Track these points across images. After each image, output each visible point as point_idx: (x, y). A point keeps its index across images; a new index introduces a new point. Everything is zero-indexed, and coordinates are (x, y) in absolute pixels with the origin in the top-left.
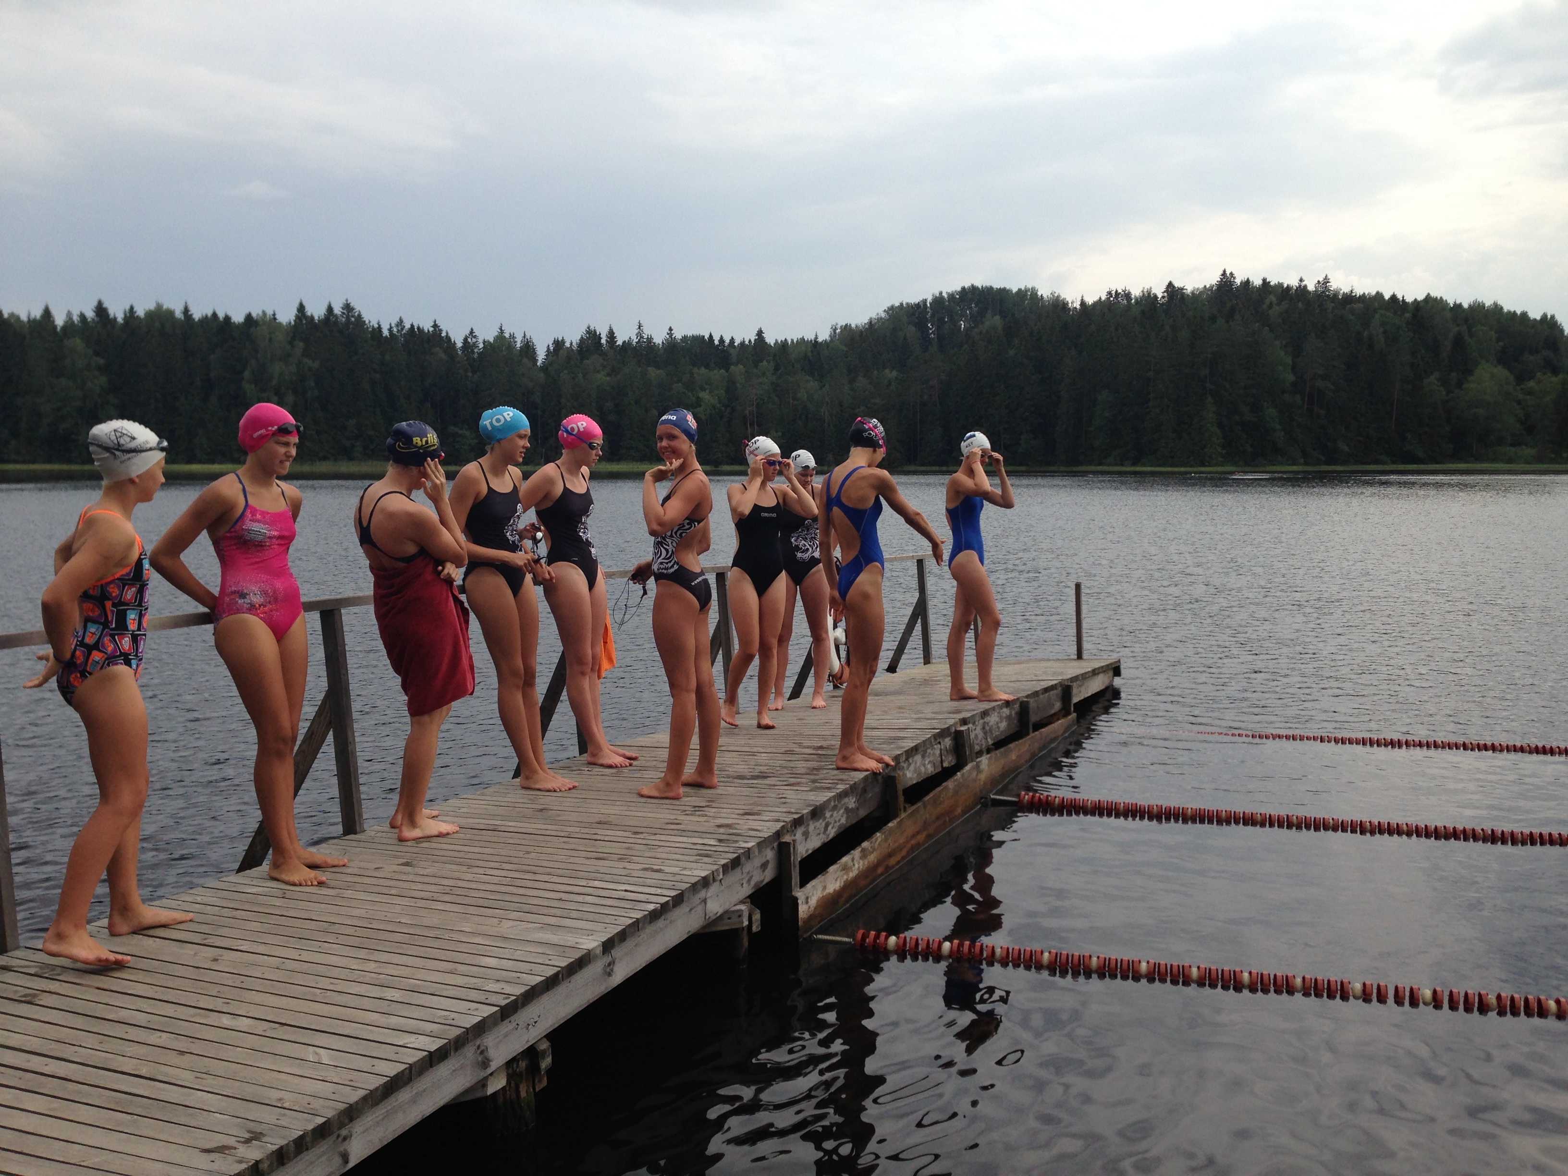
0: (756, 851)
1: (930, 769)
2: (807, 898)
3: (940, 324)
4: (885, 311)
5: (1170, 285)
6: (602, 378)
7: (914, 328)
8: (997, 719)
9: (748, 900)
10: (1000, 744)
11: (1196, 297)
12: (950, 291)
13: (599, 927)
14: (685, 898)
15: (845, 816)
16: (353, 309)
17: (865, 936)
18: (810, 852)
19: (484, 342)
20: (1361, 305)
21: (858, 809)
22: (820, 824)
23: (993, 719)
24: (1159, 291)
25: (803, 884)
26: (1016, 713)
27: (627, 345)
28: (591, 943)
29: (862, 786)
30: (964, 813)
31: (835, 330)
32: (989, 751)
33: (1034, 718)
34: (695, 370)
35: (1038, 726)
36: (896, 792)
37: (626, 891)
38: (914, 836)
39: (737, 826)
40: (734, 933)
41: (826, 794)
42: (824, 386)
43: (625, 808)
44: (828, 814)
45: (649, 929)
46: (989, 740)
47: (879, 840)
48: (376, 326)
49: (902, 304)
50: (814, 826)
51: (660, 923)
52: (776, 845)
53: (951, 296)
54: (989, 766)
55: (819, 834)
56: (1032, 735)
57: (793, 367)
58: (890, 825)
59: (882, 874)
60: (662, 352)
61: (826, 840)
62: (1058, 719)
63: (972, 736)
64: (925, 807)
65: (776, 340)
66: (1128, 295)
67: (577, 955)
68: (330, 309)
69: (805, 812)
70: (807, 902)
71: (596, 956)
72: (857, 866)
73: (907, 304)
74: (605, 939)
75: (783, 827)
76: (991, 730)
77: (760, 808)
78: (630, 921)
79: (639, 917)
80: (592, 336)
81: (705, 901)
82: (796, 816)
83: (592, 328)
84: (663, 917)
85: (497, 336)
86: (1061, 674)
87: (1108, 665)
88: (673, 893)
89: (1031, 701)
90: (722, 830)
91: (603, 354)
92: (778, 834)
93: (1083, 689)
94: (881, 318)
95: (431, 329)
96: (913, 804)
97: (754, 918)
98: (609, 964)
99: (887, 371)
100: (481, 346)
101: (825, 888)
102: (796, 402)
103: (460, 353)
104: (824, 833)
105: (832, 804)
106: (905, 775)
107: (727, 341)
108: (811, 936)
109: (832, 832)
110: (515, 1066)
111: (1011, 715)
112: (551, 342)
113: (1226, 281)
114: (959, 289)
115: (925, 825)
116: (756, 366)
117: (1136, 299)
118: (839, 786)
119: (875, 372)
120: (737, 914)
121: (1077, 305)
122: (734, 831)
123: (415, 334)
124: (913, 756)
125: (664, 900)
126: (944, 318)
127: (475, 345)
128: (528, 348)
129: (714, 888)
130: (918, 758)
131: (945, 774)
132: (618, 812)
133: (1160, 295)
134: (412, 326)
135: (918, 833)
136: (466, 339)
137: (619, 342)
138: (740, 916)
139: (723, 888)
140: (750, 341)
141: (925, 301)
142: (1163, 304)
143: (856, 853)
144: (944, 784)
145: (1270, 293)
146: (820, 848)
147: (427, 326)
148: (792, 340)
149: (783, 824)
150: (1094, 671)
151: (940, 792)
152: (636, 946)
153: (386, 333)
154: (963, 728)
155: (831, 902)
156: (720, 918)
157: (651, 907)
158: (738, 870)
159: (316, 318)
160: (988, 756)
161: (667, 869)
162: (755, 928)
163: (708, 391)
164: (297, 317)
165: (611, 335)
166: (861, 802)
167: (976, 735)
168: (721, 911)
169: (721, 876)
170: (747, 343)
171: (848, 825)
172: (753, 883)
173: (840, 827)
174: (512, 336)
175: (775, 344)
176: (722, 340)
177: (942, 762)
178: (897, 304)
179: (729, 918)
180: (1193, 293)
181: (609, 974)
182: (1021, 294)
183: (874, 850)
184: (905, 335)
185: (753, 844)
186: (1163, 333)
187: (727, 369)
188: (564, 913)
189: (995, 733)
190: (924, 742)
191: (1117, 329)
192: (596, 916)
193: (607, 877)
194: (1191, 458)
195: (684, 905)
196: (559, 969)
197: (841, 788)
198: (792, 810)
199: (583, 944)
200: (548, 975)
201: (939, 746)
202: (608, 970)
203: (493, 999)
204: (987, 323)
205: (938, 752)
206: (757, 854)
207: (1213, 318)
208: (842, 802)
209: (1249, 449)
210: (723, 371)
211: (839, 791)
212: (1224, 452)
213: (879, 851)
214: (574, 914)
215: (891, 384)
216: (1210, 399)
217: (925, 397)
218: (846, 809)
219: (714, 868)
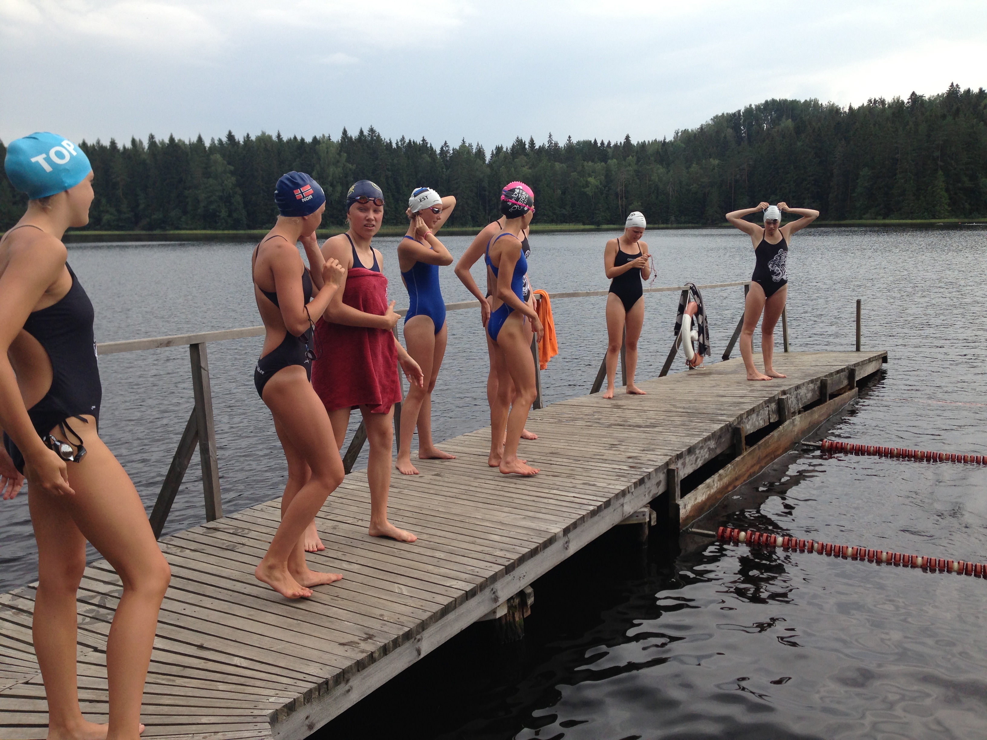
0: (654, 473)
1: (762, 424)
2: (685, 505)
3: (749, 126)
4: (712, 119)
5: (913, 94)
6: (525, 170)
7: (731, 130)
9: (649, 505)
10: (807, 407)
11: (932, 102)
12: (757, 104)
13: (561, 519)
14: (612, 503)
15: (708, 453)
16: (375, 131)
17: (724, 531)
18: (686, 475)
19: (453, 150)
21: (716, 448)
22: (693, 457)
23: (803, 391)
24: (905, 98)
25: (682, 496)
26: (818, 387)
27: (541, 149)
28: (556, 529)
29: (718, 434)
30: (783, 452)
31: (678, 133)
32: (800, 412)
33: (829, 391)
34: (585, 163)
35: (832, 396)
36: (741, 438)
37: (574, 497)
38: (752, 466)
39: (640, 458)
40: (640, 526)
41: (696, 438)
42: (669, 171)
43: (567, 444)
44: (697, 452)
45: (590, 522)
46: (800, 405)
47: (730, 469)
48: (389, 141)
49: (723, 114)
50: (689, 459)
51: (596, 518)
52: (665, 471)
53: (758, 107)
54: (800, 421)
55: (692, 464)
56: (828, 402)
57: (649, 159)
58: (737, 459)
59: (730, 491)
60: (564, 152)
61: (696, 468)
62: (845, 392)
63: (790, 402)
64: (759, 448)
65: (638, 142)
67: (549, 536)
68: (361, 132)
69: (684, 450)
70: (685, 508)
71: (559, 538)
72: (716, 485)
73: (727, 114)
74: (565, 527)
75: (670, 459)
76: (801, 399)
77: (653, 446)
78: (579, 517)
79: (584, 514)
80: (520, 143)
81: (622, 505)
82: (678, 453)
83: (520, 138)
84: (598, 514)
85: (461, 146)
86: (847, 361)
87: (879, 355)
88: (605, 500)
89: (828, 379)
90: (630, 460)
91: (527, 155)
92: (667, 464)
93: (862, 372)
94: (709, 124)
95: (421, 142)
96: (751, 446)
97: (652, 517)
98: (566, 542)
99: (711, 160)
100: (451, 152)
101: (696, 499)
102: (651, 183)
103: (438, 157)
104: (695, 463)
105: (701, 445)
106: (746, 427)
107: (606, 143)
108: (687, 529)
109: (700, 463)
110: (512, 602)
111: (814, 389)
112: (494, 148)
113: (953, 91)
114: (763, 102)
115: (759, 460)
116: (625, 159)
117: (889, 105)
118: (704, 434)
119: (704, 161)
120: (642, 514)
121: (847, 110)
122: (639, 461)
123: (412, 146)
124: (751, 415)
125: (599, 504)
126: (752, 122)
127: (447, 151)
128: (480, 153)
129: (628, 497)
130: (754, 416)
131: (771, 427)
132: (562, 447)
133: (906, 101)
134: (410, 141)
135: (754, 465)
136: (442, 148)
137: (537, 147)
138: (644, 515)
139: (633, 497)
140: (621, 143)
141: (739, 111)
142: (908, 107)
143: (716, 477)
144: (771, 434)
146: (692, 473)
147: (419, 141)
148: (649, 142)
149: (670, 457)
150: (870, 359)
151: (769, 438)
152: (582, 532)
153: (394, 146)
154: (784, 397)
155: (700, 509)
156: (631, 516)
157: (591, 508)
158: (643, 486)
159: (354, 138)
160: (800, 415)
161: (598, 484)
162: (653, 523)
163: (593, 177)
164: (343, 138)
165: (532, 142)
166: (718, 444)
167: (792, 403)
168: (632, 511)
169: (633, 490)
170: (619, 144)
171: (710, 459)
172: (651, 495)
173: (705, 460)
174: (470, 145)
175: (637, 145)
176: (602, 143)
177: (769, 419)
178: (720, 114)
179: (637, 516)
180: (929, 99)
181: (567, 549)
182: (807, 104)
183: (727, 475)
184: (725, 135)
185: (652, 470)
186: (908, 127)
187: (606, 163)
188: (537, 509)
189: (804, 400)
190: (758, 406)
191: (874, 125)
192: (557, 513)
193: (561, 488)
194: (926, 213)
195: (611, 507)
196: (538, 544)
197: (706, 434)
198: (676, 449)
199: (551, 529)
200: (532, 548)
201: (768, 408)
202: (566, 546)
203: (500, 561)
204: (783, 125)
205: (767, 412)
206: (654, 476)
207: (944, 117)
208: (707, 444)
209: (967, 206)
210: (603, 163)
211: (704, 437)
212: (950, 209)
213: (730, 476)
214: (544, 511)
215: (714, 169)
216: (940, 172)
217: (738, 176)
218: (709, 448)
219: (629, 484)
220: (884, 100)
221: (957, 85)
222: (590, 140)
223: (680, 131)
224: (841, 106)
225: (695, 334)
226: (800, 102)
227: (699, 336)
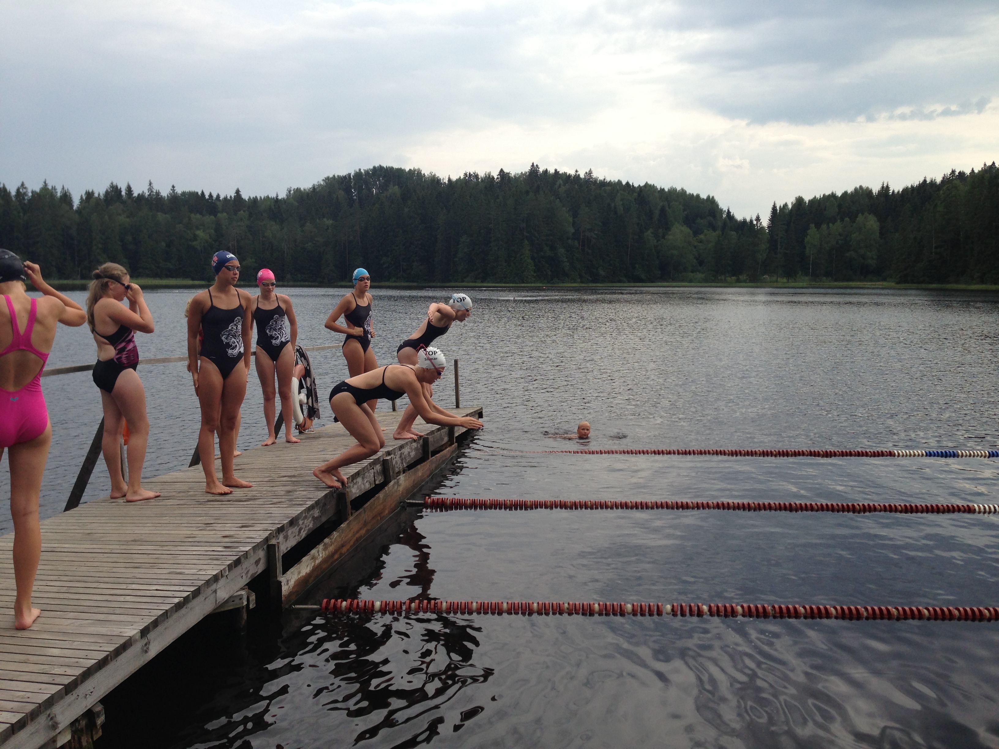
0: (252, 552)
1: (367, 486)
2: (288, 581)
3: (360, 190)
4: (323, 180)
5: (502, 171)
6: (123, 219)
7: (343, 192)
8: (409, 450)
9: (247, 587)
10: (411, 466)
11: (517, 179)
12: (366, 168)
13: (138, 619)
14: (202, 591)
15: (312, 522)
17: (328, 603)
18: (289, 549)
19: (32, 192)
20: (610, 188)
21: (321, 517)
22: (295, 529)
23: (406, 450)
24: (495, 174)
25: (285, 571)
26: (420, 446)
27: (141, 197)
28: (132, 631)
29: (323, 501)
30: (390, 513)
31: (290, 191)
32: (404, 472)
33: (431, 449)
34: (193, 215)
35: (434, 453)
36: (346, 503)
37: (157, 590)
38: (357, 532)
39: (237, 536)
40: (237, 611)
41: (299, 509)
42: (283, 228)
44: (301, 522)
45: (175, 616)
46: (404, 464)
47: (336, 536)
49: (334, 176)
50: (291, 532)
51: (183, 611)
52: (265, 547)
53: (367, 172)
54: (405, 481)
55: (295, 536)
56: (431, 459)
57: (262, 215)
58: (342, 525)
59: (337, 559)
60: (167, 202)
61: (300, 540)
62: (446, 448)
63: (394, 462)
64: (365, 512)
65: (250, 197)
66: (476, 176)
67: (122, 641)
69: (285, 522)
70: (288, 584)
71: (136, 641)
72: (321, 555)
73: (338, 176)
74: (143, 627)
75: (270, 534)
76: (405, 458)
77: (252, 522)
78: (161, 612)
79: (167, 608)
80: (115, 190)
81: (215, 591)
82: (279, 526)
83: (114, 184)
84: (185, 607)
85: (42, 188)
87: (475, 411)
88: (192, 589)
89: (430, 437)
90: (227, 540)
91: (124, 202)
92: (267, 539)
94: (321, 185)
96: (357, 511)
97: (251, 599)
98: (146, 645)
99: (325, 220)
100: (30, 194)
101: (299, 573)
102: (264, 239)
103: (13, 200)
104: (298, 535)
105: (304, 515)
106: (351, 491)
107: (215, 196)
108: (290, 606)
109: (304, 534)
110: (77, 724)
111: (417, 447)
112: (83, 193)
113: (534, 169)
114: (372, 167)
115: (365, 524)
116: (236, 214)
117: (482, 179)
118: (308, 503)
119: (318, 220)
120: (239, 597)
121: (446, 181)
122: (236, 540)
124: (356, 478)
125: (185, 594)
126: (362, 186)
127: (25, 194)
128: (66, 198)
129: (222, 582)
130: (359, 480)
131: (377, 489)
132: (151, 532)
133: (496, 177)
135: (361, 529)
136: (18, 189)
137: (135, 194)
138: (241, 599)
139: (228, 580)
140: (231, 197)
141: (350, 175)
142: (497, 183)
143: (321, 547)
144: (377, 496)
145: (559, 178)
146: (295, 546)
148: (261, 197)
149: (270, 532)
151: (375, 501)
152: (166, 629)
154: (388, 458)
155: (303, 582)
156: (227, 602)
157: (176, 600)
158: (239, 567)
160: (404, 475)
161: (187, 571)
162: (252, 606)
163: (202, 230)
165: (129, 189)
166: (323, 511)
167: (397, 462)
168: (227, 597)
169: (227, 573)
170: (229, 198)
171: (315, 528)
172: (249, 575)
173: (309, 530)
175: (248, 200)
176: (211, 196)
177: (375, 481)
178: (331, 176)
179: (233, 601)
180: (515, 176)
181: (146, 652)
182: (411, 173)
183: (332, 543)
184: (337, 196)
185: (250, 548)
186: (498, 200)
187: (215, 216)
188: (111, 611)
189: (408, 460)
190: (363, 469)
191: (470, 197)
192: (134, 611)
193: (141, 581)
194: (516, 278)
195: (201, 596)
196: (108, 653)
197: (310, 503)
198: (276, 522)
199: (126, 632)
200: (100, 659)
201: (373, 470)
202: (145, 648)
203: (58, 680)
204: (390, 191)
205: (373, 474)
206: (252, 554)
207: (527, 193)
208: (310, 513)
209: (550, 273)
210: (212, 217)
211: (307, 506)
212: (535, 274)
213: (335, 544)
214: (118, 611)
215: (328, 229)
216: (526, 242)
217: (351, 237)
218: (313, 517)
219: (222, 568)
220: (477, 174)
221: (537, 165)
222: (196, 191)
223: (292, 189)
224: (441, 177)
225: (303, 396)
226: (405, 170)
227: (308, 399)
